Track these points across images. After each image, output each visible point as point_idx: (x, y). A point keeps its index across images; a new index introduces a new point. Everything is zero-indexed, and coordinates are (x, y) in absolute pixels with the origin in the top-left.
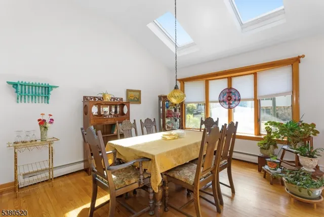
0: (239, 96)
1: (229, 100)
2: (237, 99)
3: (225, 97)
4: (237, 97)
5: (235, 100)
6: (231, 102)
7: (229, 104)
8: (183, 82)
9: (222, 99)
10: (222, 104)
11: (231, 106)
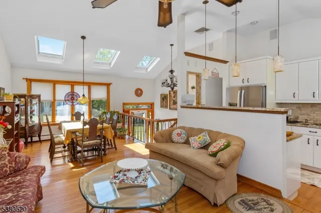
6: (74, 101)
7: (73, 102)
8: (30, 81)
9: (67, 99)
10: (67, 102)
11: (74, 104)
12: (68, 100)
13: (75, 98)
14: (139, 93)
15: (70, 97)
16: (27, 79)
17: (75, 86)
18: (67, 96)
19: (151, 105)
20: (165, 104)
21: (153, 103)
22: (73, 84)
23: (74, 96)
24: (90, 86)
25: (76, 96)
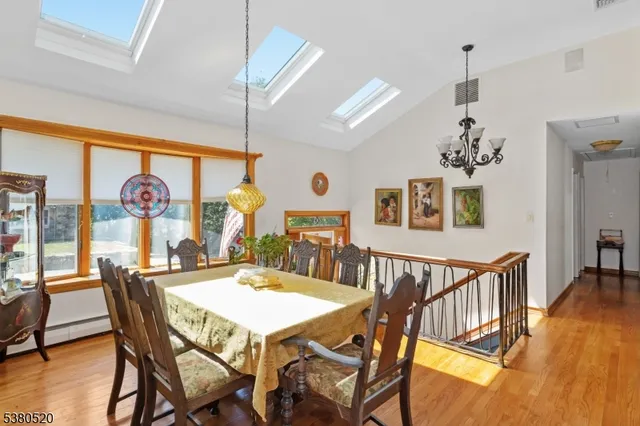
0: (168, 193)
1: (147, 201)
2: (163, 199)
3: (136, 191)
4: (163, 195)
5: (160, 201)
6: (151, 205)
7: (146, 208)
9: (129, 197)
10: (129, 207)
11: (152, 213)
12: (133, 202)
13: (155, 194)
14: (320, 184)
15: (139, 191)
17: (153, 157)
18: (128, 189)
19: (343, 216)
20: (391, 214)
21: (349, 213)
22: (146, 147)
23: (150, 189)
24: (197, 161)
25: (157, 188)
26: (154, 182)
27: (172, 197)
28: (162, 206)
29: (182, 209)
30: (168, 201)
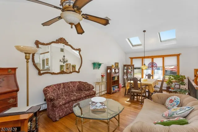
7: (152, 68)
8: (132, 58)
9: (149, 66)
10: (149, 68)
11: (154, 69)
12: (150, 67)
13: (154, 66)
15: (151, 65)
16: (131, 58)
17: (154, 59)
22: (152, 57)
23: (153, 65)
24: (163, 58)
25: (154, 64)
26: (154, 63)
27: (158, 66)
28: (156, 68)
29: (161, 68)
30: (157, 67)
